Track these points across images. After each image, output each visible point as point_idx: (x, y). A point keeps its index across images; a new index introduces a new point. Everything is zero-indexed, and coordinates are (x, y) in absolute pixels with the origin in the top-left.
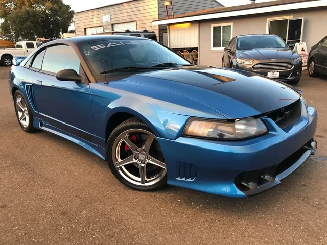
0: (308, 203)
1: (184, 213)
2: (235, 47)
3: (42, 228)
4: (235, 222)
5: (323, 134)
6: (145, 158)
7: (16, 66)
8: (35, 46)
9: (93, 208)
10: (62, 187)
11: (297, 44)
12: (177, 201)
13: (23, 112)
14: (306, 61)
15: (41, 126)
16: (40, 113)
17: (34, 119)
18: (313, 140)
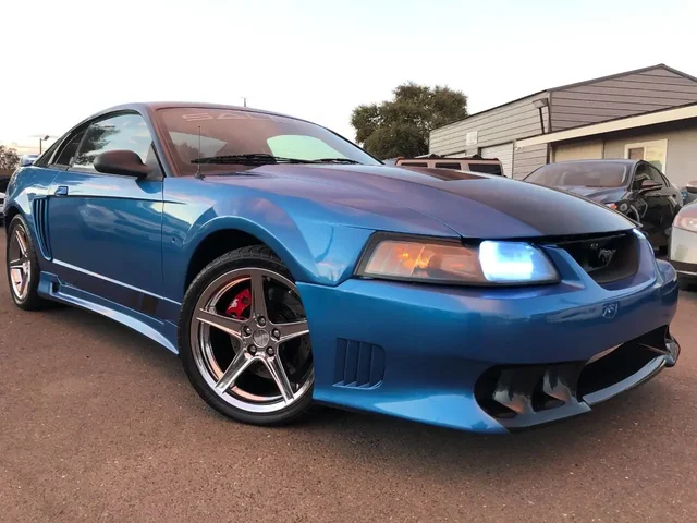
15: (55, 290)
16: (55, 261)
17: (41, 276)
18: (668, 336)
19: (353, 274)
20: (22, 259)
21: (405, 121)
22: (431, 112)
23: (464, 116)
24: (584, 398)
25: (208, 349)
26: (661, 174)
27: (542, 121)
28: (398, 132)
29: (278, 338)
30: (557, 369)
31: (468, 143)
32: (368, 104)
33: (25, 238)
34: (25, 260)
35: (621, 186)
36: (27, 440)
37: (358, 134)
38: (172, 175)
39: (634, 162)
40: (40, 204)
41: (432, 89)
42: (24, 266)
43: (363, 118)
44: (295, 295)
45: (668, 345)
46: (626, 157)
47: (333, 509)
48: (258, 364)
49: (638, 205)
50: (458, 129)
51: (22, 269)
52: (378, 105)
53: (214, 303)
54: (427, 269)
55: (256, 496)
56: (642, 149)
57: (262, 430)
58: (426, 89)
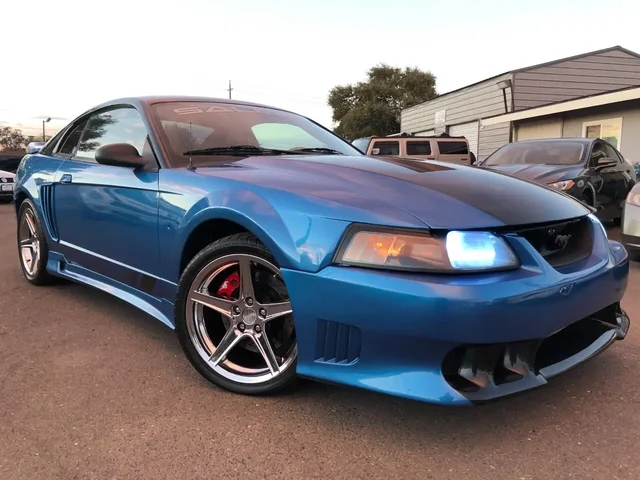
15: (62, 268)
16: (62, 242)
17: (49, 255)
18: (619, 311)
19: (331, 262)
20: (32, 239)
21: (378, 100)
22: (403, 92)
23: (433, 96)
24: (540, 371)
25: (202, 328)
26: (616, 152)
27: (505, 101)
28: (371, 110)
29: (264, 317)
30: (516, 348)
31: (437, 121)
32: (344, 85)
33: (34, 219)
34: (34, 240)
35: (579, 163)
36: (42, 408)
37: (335, 113)
38: (167, 167)
39: (591, 140)
40: (47, 190)
41: (403, 70)
42: (33, 245)
43: (339, 99)
44: (279, 278)
45: (619, 320)
46: (584, 135)
47: (316, 474)
48: (246, 340)
49: (594, 181)
50: (427, 108)
51: (31, 248)
52: (353, 86)
53: (206, 286)
54: (399, 257)
55: (248, 461)
56: (599, 126)
57: (251, 399)
58: (397, 70)
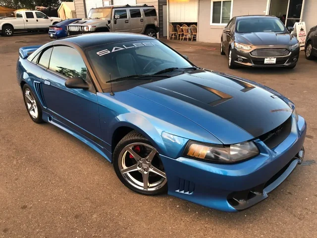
0: (291, 213)
1: (182, 220)
2: (234, 29)
3: (59, 230)
4: (226, 231)
5: (312, 134)
6: (148, 168)
7: (24, 59)
8: (35, 15)
9: (102, 211)
10: (73, 187)
11: (296, 24)
12: (176, 207)
13: (32, 104)
14: (305, 41)
15: (50, 120)
16: (49, 109)
17: (43, 113)
19: (182, 155)
56: (221, 2)
